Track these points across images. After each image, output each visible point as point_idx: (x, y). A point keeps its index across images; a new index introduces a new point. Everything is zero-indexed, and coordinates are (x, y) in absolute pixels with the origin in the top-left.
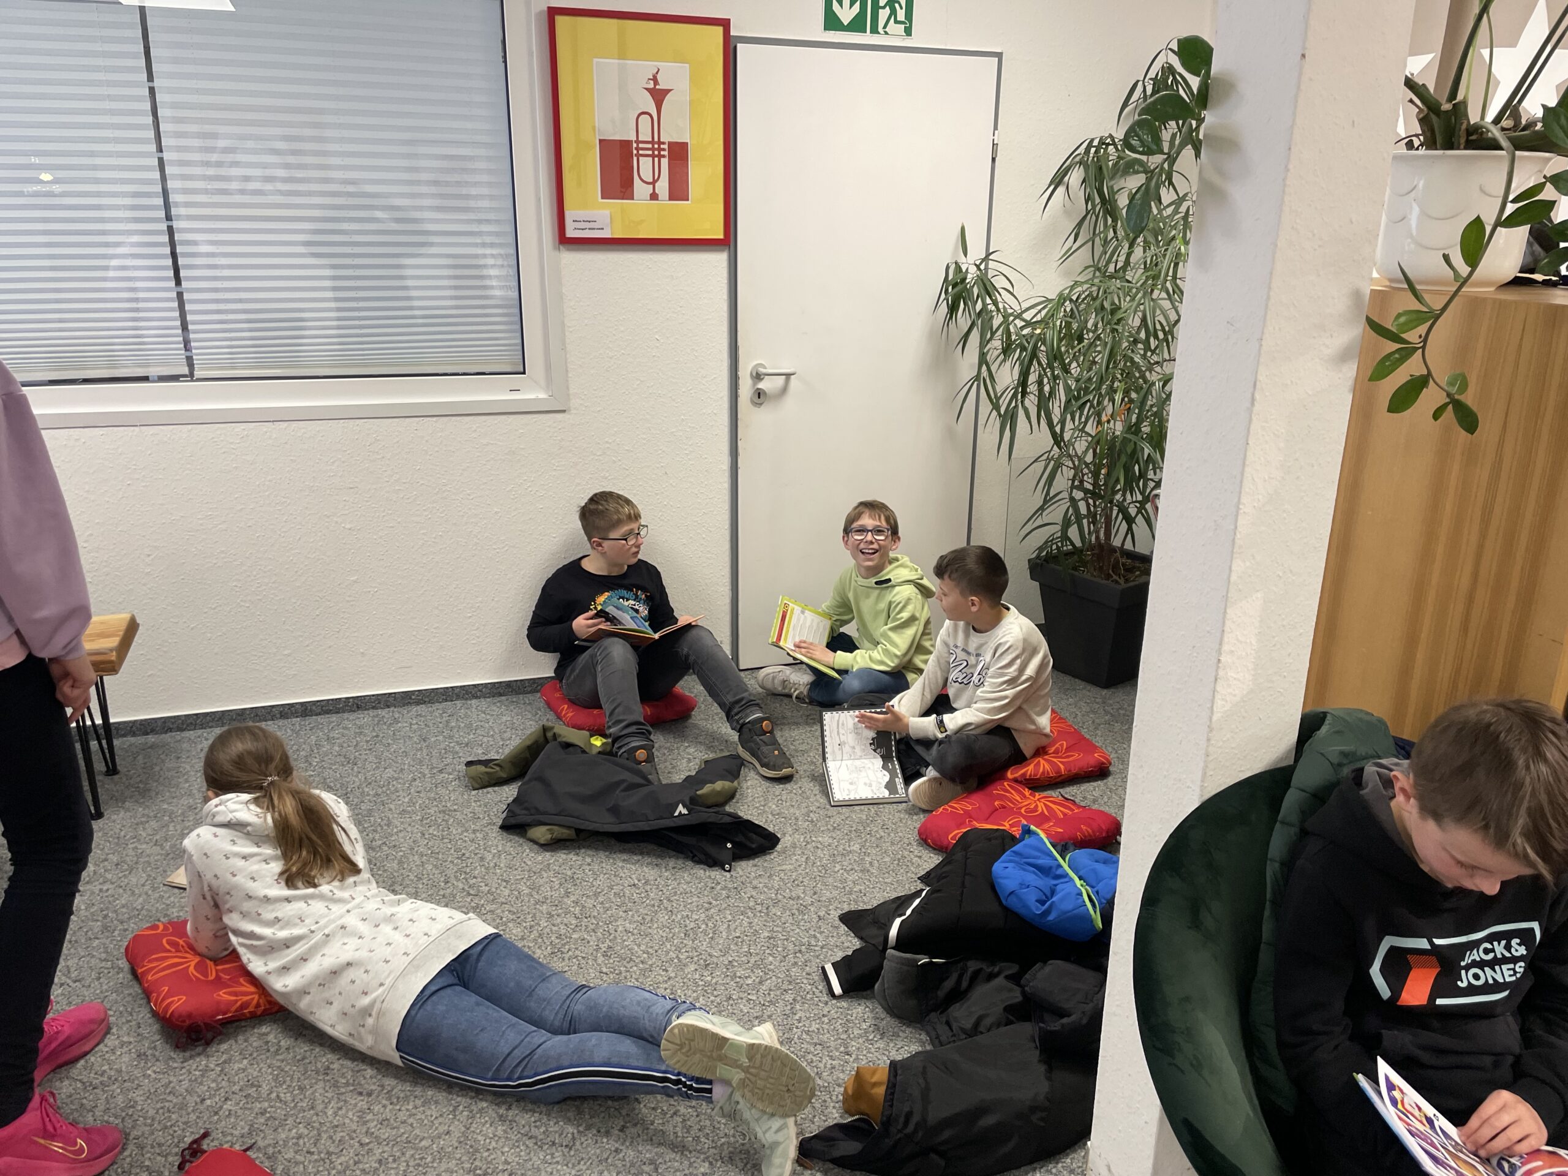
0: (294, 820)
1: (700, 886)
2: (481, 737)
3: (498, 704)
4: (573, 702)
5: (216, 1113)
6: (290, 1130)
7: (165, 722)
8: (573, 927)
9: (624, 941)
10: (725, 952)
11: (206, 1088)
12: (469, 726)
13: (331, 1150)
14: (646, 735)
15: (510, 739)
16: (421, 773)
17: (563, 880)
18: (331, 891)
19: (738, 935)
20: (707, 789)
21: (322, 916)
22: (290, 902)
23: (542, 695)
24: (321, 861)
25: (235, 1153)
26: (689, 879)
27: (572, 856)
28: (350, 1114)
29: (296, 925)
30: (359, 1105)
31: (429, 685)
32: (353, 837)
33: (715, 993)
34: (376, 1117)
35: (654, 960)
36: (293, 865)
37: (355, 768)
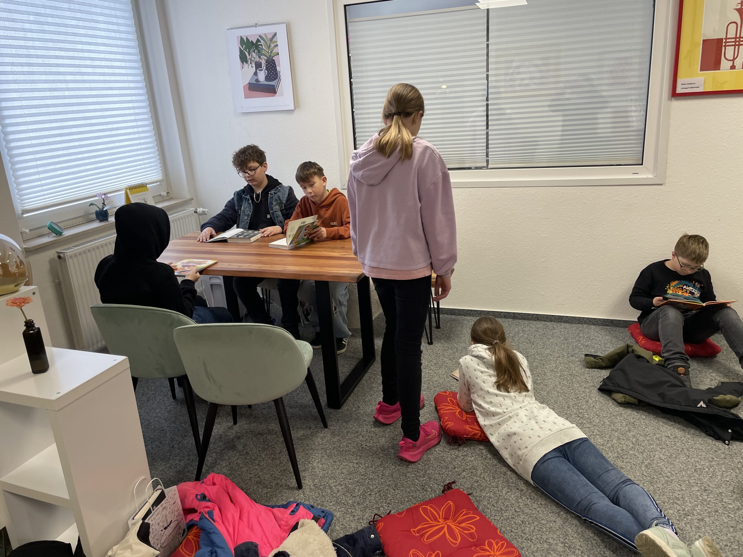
0: (504, 361)
1: (708, 448)
2: (594, 344)
3: (605, 330)
4: (645, 336)
5: (459, 475)
6: (487, 493)
7: (459, 311)
8: (630, 447)
9: (658, 463)
10: (718, 486)
11: (456, 463)
12: (589, 337)
13: (503, 508)
14: (686, 360)
15: (609, 348)
16: (562, 354)
17: (628, 423)
18: (515, 396)
19: (727, 480)
20: (720, 397)
21: (510, 407)
22: (497, 396)
23: (629, 329)
24: (513, 381)
25: (464, 494)
26: (702, 443)
27: (635, 413)
28: (512, 496)
29: (498, 407)
30: (517, 493)
31: (571, 314)
32: (528, 375)
33: (708, 506)
34: (523, 502)
35: (674, 478)
36: (501, 380)
37: (533, 346)
